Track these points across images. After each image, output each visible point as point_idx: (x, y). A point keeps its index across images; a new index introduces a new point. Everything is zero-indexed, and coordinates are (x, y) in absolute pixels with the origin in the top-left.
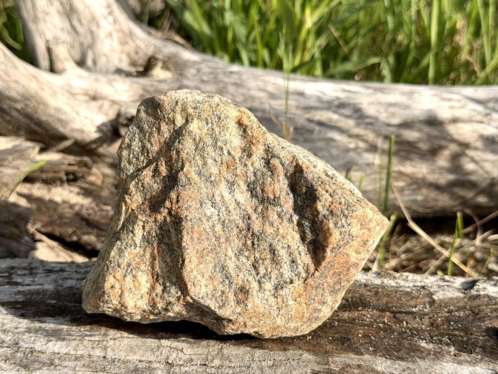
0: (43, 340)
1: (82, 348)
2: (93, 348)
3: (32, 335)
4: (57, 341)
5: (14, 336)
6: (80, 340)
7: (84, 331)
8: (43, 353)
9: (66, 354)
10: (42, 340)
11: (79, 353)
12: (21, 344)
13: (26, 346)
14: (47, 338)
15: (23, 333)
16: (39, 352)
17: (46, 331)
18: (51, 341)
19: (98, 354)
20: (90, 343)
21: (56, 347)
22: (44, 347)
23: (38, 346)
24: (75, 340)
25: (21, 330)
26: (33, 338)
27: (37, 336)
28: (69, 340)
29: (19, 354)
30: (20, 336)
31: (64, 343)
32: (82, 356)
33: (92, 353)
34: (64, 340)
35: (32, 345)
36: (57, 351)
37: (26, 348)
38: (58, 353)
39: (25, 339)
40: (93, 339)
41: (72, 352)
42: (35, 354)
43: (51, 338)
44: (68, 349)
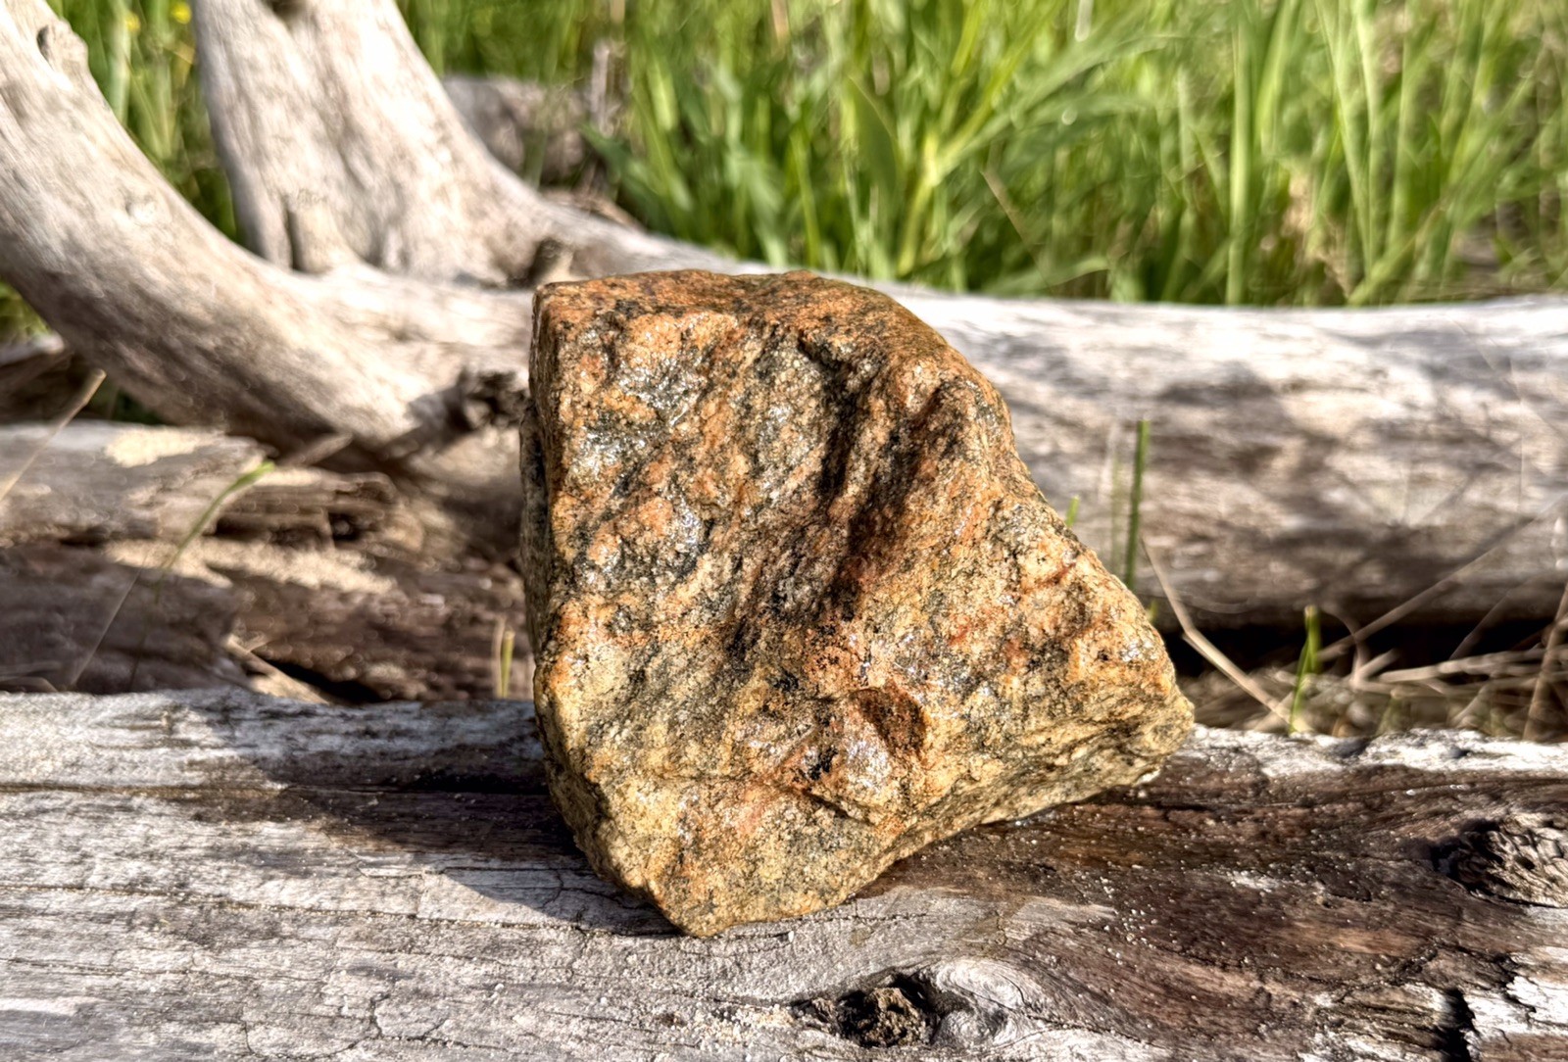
0: (251, 877)
1: (353, 894)
2: (383, 894)
3: (221, 863)
4: (287, 878)
5: (177, 866)
6: (348, 876)
7: (361, 854)
8: (249, 907)
9: (311, 910)
10: (248, 875)
11: (346, 906)
12: (195, 885)
13: (208, 890)
14: (261, 872)
15: (200, 860)
16: (240, 904)
17: (261, 855)
18: (271, 878)
19: (396, 909)
20: (375, 882)
21: (284, 892)
22: (254, 894)
23: (238, 891)
24: (335, 875)
25: (194, 852)
26: (224, 872)
27: (236, 868)
28: (320, 875)
29: (187, 911)
30: (192, 868)
31: (307, 883)
32: (353, 913)
33: (379, 907)
34: (306, 875)
35: (223, 889)
36: (286, 902)
37: (207, 896)
38: (291, 908)
39: (205, 875)
40: (382, 872)
41: (327, 905)
42: (229, 910)
43: (273, 872)
44: (317, 897)
